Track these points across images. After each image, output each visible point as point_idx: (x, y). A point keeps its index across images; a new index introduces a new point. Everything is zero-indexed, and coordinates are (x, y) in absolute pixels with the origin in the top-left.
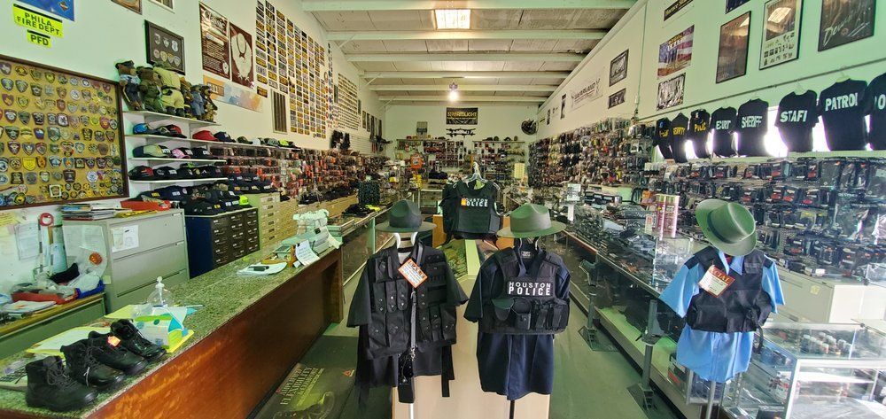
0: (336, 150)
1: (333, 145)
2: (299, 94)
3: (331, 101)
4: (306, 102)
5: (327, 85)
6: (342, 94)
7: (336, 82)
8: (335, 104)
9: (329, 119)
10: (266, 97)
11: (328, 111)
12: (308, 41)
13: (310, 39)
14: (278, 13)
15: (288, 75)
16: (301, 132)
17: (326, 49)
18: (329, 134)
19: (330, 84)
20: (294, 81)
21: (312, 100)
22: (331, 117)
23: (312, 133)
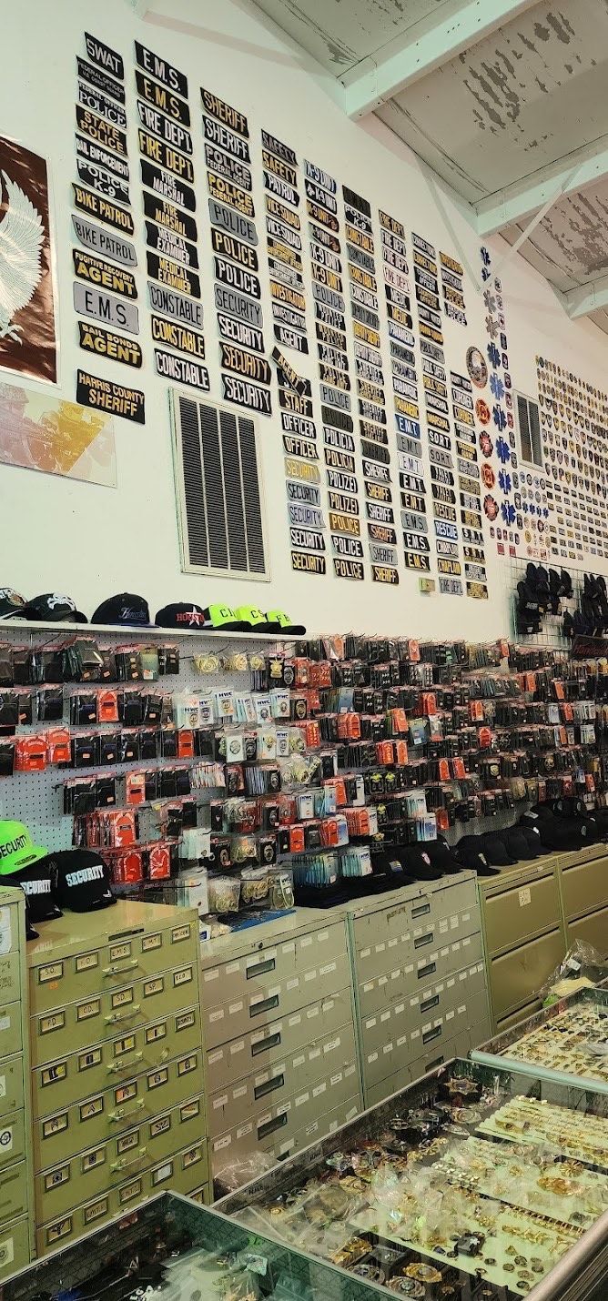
0: (547, 639)
1: (526, 620)
2: (336, 419)
3: (504, 453)
4: (376, 453)
5: (484, 394)
6: (558, 430)
7: (526, 384)
8: (524, 468)
9: (500, 522)
10: (139, 417)
11: (498, 494)
12: (376, 226)
13: (389, 223)
14: (206, 97)
15: (270, 342)
16: (351, 571)
17: (473, 265)
18: (503, 576)
19: (497, 390)
20: (305, 366)
21: (409, 447)
22: (509, 514)
23: (409, 577)
